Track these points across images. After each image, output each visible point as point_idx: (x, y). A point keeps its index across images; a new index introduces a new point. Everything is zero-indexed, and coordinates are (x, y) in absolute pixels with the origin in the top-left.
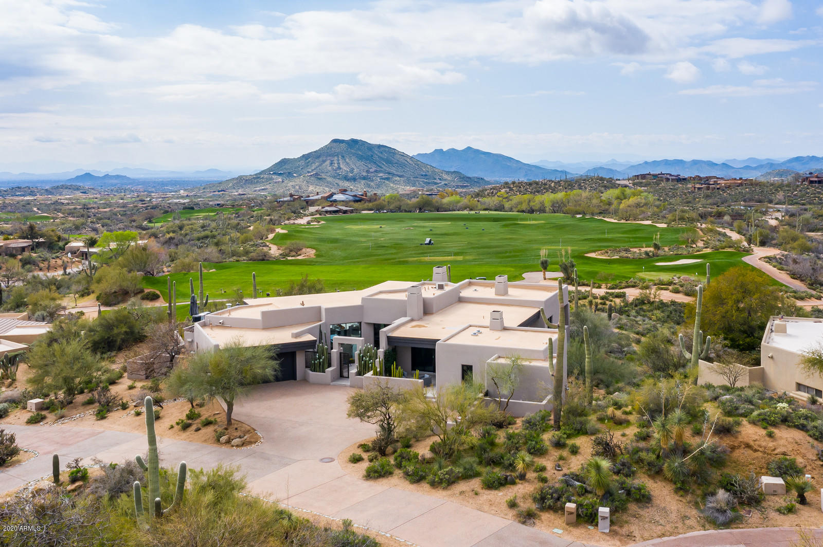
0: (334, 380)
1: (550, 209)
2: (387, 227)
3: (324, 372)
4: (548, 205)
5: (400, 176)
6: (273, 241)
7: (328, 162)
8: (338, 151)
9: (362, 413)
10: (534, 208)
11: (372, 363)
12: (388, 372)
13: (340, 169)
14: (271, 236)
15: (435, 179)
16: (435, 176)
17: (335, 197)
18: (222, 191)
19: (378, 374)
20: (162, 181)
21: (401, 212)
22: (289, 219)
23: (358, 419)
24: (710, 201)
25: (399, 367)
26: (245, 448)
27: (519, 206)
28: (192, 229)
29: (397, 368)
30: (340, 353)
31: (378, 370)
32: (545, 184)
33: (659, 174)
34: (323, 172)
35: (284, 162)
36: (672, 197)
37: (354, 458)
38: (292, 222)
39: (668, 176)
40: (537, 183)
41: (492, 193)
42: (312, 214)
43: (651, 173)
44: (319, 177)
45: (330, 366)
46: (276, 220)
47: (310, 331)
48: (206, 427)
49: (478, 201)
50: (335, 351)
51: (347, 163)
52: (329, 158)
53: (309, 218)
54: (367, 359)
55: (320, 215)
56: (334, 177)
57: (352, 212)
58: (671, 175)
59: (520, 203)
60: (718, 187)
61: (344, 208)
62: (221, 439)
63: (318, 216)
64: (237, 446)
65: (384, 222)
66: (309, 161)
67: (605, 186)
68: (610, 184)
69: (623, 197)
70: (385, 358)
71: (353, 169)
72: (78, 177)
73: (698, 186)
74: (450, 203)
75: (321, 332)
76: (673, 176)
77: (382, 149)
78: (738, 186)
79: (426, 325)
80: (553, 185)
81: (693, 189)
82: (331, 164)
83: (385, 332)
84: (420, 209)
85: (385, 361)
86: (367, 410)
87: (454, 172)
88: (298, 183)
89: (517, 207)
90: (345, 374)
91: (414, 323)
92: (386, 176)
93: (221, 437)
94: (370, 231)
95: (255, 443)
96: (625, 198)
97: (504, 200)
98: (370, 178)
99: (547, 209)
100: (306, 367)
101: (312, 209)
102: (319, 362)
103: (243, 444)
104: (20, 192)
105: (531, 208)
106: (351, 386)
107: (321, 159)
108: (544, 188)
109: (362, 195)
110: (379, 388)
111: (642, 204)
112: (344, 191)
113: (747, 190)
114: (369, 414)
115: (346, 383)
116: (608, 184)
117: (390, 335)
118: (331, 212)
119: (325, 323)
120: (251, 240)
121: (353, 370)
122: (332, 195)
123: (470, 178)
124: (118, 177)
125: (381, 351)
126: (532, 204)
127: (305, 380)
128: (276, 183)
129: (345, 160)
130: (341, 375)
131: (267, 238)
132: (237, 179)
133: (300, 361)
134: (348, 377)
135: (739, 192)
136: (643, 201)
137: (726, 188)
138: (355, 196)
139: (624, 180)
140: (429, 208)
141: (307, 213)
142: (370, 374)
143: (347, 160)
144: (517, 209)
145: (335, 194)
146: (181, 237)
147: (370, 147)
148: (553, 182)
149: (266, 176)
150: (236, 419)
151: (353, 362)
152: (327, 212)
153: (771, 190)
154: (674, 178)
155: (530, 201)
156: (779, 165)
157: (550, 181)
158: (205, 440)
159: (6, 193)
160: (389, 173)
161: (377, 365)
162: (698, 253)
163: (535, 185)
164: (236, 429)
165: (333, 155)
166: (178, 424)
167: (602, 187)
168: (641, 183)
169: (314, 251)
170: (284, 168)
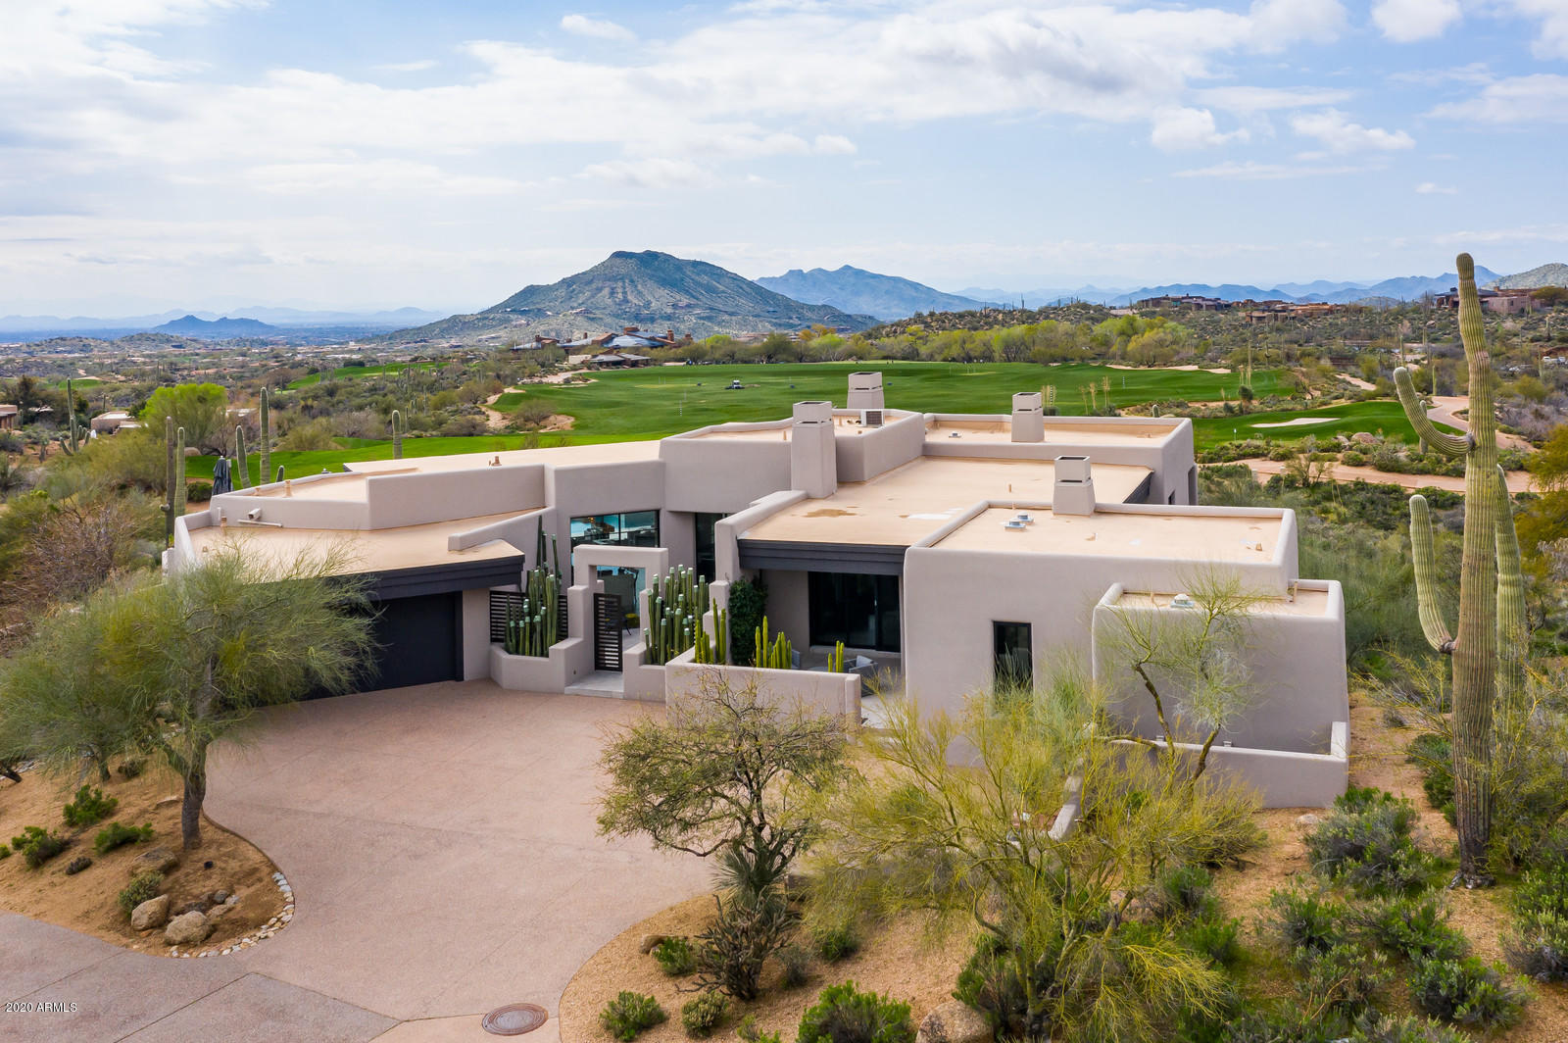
0: (576, 676)
1: (1001, 356)
2: (709, 385)
3: (544, 654)
4: (997, 347)
5: (732, 314)
6: (495, 407)
7: (606, 291)
8: (623, 271)
9: (657, 809)
10: (972, 354)
11: (691, 625)
12: (742, 652)
13: (628, 302)
14: (493, 399)
15: (791, 318)
16: (790, 314)
17: (617, 341)
18: (421, 341)
19: (713, 657)
20: (321, 329)
21: (736, 362)
22: (531, 376)
23: (643, 839)
24: (1285, 336)
25: (781, 636)
26: (213, 952)
27: (946, 351)
28: (351, 393)
29: (772, 639)
30: (596, 596)
31: (712, 644)
32: (987, 316)
33: (1183, 298)
34: (597, 308)
35: (531, 291)
36: (1212, 333)
37: (623, 1018)
38: (536, 380)
39: (1200, 301)
40: (972, 314)
41: (895, 332)
42: (574, 368)
43: (1170, 296)
44: (591, 316)
45: (562, 635)
46: (507, 376)
47: (507, 535)
48: (114, 856)
49: (872, 344)
50: (580, 590)
51: (640, 293)
52: (608, 283)
53: (569, 375)
54: (678, 611)
55: (589, 368)
56: (617, 316)
57: (646, 363)
58: (1204, 299)
59: (948, 346)
60: (1293, 315)
61: (633, 357)
62: (136, 913)
63: (585, 371)
64: (186, 943)
65: (704, 379)
66: (574, 290)
67: (1092, 319)
68: (1101, 313)
69: (1131, 332)
70: (731, 608)
71: (650, 303)
72: (173, 323)
73: (1256, 314)
74: (824, 347)
75: (541, 537)
76: (1207, 300)
77: (700, 267)
78: (1326, 314)
79: (850, 511)
80: (1000, 317)
81: (1248, 319)
82: (613, 293)
83: (732, 527)
84: (769, 357)
85: (733, 616)
86: (677, 798)
87: (824, 306)
88: (555, 326)
89: (941, 353)
90: (610, 659)
91: (814, 507)
92: (707, 313)
93: (136, 904)
94: (679, 391)
95: (258, 927)
96: (1136, 333)
97: (918, 341)
98: (678, 318)
99: (996, 355)
100: (493, 640)
101: (574, 359)
102: (532, 624)
103: (211, 934)
104: (64, 346)
105: (968, 354)
106: (628, 699)
107: (594, 286)
108: (986, 323)
109: (666, 338)
110: (724, 712)
111: (1168, 343)
112: (632, 332)
113: (1344, 319)
114: (688, 813)
115: (615, 686)
116: (1096, 315)
117: (747, 536)
118: (608, 364)
119: (556, 513)
120: (453, 403)
121: (635, 647)
122: (611, 338)
123: (849, 316)
124: (243, 322)
125: (720, 588)
126: (968, 346)
127: (489, 680)
128: (516, 326)
129: (636, 286)
130: (601, 662)
131: (486, 401)
132: (449, 320)
133: (475, 621)
134: (620, 669)
135: (1330, 324)
136: (1169, 337)
137: (1307, 317)
138: (652, 339)
139: (1122, 308)
140: (784, 357)
141: (565, 365)
142: (685, 659)
143: (640, 287)
144: (942, 357)
145: (617, 336)
146: (328, 406)
147: (680, 265)
148: (1000, 312)
149: (498, 316)
150: (225, 825)
151: (635, 624)
152: (601, 363)
153: (1386, 319)
154: (1211, 303)
155: (964, 342)
156: (1364, 291)
157: (994, 311)
158: (87, 914)
159: (37, 348)
160: (711, 309)
161: (709, 628)
162: (1324, 407)
163: (969, 318)
164: (209, 865)
165: (614, 279)
166: (18, 844)
167: (1087, 319)
168: (1155, 312)
169: (572, 419)
170: (528, 301)
